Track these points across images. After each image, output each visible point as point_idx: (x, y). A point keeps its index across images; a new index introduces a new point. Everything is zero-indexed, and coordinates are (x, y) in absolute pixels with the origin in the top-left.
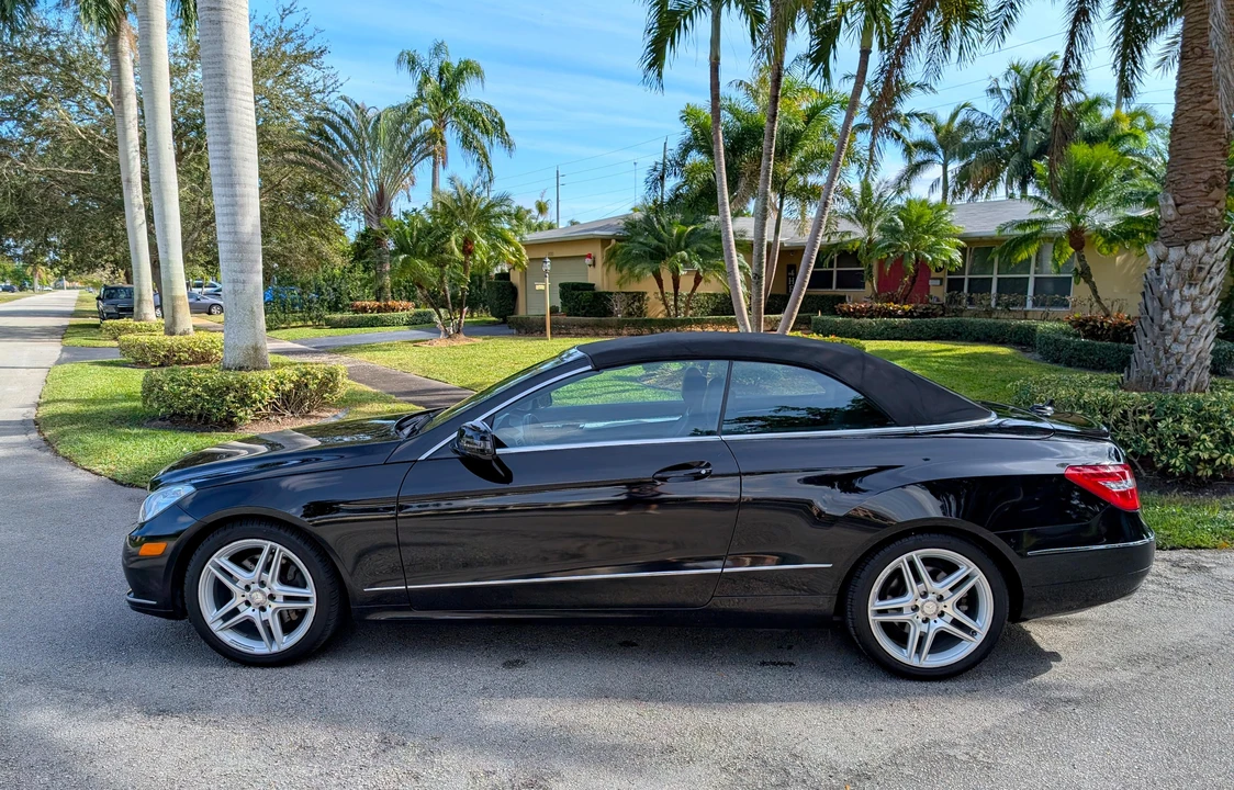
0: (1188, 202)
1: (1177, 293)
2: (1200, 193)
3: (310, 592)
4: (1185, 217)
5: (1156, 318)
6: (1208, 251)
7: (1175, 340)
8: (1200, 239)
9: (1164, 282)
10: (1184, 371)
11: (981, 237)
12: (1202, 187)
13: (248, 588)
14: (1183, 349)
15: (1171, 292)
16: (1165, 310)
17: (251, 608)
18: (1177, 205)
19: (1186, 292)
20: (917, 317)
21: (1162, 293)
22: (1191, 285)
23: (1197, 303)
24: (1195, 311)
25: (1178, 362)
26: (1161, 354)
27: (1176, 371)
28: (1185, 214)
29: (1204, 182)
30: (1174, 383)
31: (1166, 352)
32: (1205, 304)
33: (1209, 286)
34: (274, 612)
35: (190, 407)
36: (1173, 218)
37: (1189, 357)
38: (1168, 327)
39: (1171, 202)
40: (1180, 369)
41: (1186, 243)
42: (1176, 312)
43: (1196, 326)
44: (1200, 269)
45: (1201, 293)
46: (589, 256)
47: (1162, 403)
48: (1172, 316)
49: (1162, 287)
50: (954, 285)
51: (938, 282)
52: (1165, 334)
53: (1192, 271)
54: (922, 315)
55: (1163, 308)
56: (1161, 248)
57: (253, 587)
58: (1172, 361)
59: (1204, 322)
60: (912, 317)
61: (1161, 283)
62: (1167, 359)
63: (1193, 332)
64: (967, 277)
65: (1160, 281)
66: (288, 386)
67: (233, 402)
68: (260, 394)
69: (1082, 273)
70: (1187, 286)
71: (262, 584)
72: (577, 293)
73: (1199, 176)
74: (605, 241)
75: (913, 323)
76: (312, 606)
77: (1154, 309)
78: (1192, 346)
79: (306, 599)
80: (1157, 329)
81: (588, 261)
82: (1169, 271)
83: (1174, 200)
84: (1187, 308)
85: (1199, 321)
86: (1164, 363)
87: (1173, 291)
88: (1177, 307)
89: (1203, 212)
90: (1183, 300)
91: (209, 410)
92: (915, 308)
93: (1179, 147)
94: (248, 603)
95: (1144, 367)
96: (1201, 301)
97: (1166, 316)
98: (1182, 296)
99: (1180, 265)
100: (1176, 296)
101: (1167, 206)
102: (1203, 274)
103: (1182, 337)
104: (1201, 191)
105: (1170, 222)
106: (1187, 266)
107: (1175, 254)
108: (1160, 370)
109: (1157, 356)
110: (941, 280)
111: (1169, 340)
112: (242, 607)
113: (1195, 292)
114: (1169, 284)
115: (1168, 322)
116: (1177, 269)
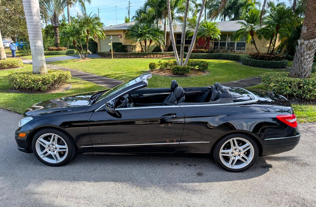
0: (310, 29)
1: (306, 52)
2: (313, 27)
3: (66, 146)
4: (309, 33)
5: (300, 58)
6: (314, 42)
7: (304, 64)
8: (312, 39)
9: (303, 49)
10: (306, 72)
11: (224, 32)
12: (314, 25)
13: (49, 146)
14: (306, 67)
15: (304, 52)
16: (302, 57)
17: (50, 151)
18: (307, 29)
19: (308, 52)
20: (210, 53)
21: (302, 52)
22: (309, 50)
23: (310, 55)
24: (310, 57)
25: (305, 70)
26: (301, 68)
27: (304, 72)
28: (309, 32)
29: (315, 24)
30: (303, 75)
31: (302, 67)
32: (312, 55)
33: (313, 50)
34: (57, 152)
35: (27, 86)
36: (306, 33)
37: (307, 69)
38: (303, 61)
39: (306, 28)
40: (305, 72)
41: (309, 39)
42: (305, 57)
43: (309, 61)
44: (312, 46)
45: (311, 53)
46: (120, 35)
47: (305, 81)
48: (304, 58)
49: (302, 51)
50: (216, 44)
51: (212, 43)
52: (302, 63)
53: (310, 47)
54: (211, 52)
55: (302, 56)
56: (303, 41)
57: (51, 146)
58: (303, 70)
59: (311, 60)
60: (208, 53)
61: (302, 50)
62: (302, 69)
63: (309, 62)
64: (219, 42)
65: (301, 49)
66: (56, 78)
67: (41, 84)
68: (49, 81)
69: (253, 42)
70: (308, 51)
71: (53, 145)
72: (117, 45)
73: (313, 22)
74: (124, 31)
75: (209, 54)
76: (67, 150)
77: (299, 57)
78: (308, 66)
79: (65, 149)
80: (300, 61)
81: (120, 36)
82: (304, 47)
83: (307, 28)
84: (308, 56)
85: (310, 60)
86: (301, 70)
87: (305, 52)
88: (305, 56)
89: (313, 32)
90: (307, 54)
91: (34, 87)
92: (209, 50)
93: (309, 14)
94: (50, 150)
95: (296, 71)
96: (311, 54)
97: (303, 58)
98: (307, 53)
99: (307, 45)
100: (305, 53)
101: (305, 30)
102: (312, 48)
103: (306, 64)
104: (313, 26)
105: (305, 34)
106: (309, 45)
107: (306, 42)
108: (300, 72)
109: (299, 68)
110: (213, 42)
111: (303, 64)
112: (48, 151)
113: (310, 52)
114: (304, 50)
115: (303, 60)
116: (306, 46)
